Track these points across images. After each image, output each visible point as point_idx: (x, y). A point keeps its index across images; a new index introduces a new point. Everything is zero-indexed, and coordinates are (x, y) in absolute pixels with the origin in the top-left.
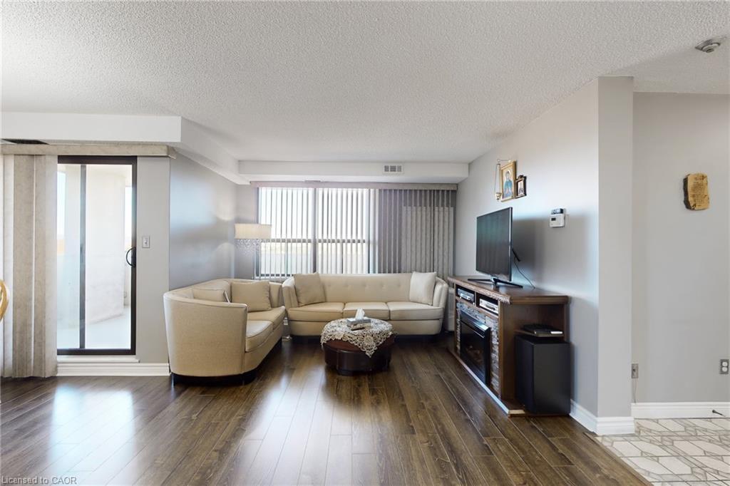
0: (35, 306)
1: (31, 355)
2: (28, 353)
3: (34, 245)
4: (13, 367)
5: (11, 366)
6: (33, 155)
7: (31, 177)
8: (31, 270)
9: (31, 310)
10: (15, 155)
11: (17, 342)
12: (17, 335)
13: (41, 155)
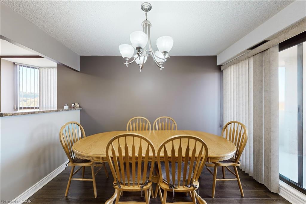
0: (265, 143)
1: (262, 171)
2: (261, 169)
3: (264, 106)
4: (254, 173)
5: (253, 172)
6: (263, 52)
7: (261, 65)
8: (262, 121)
9: (262, 144)
10: (253, 56)
11: (256, 160)
12: (255, 156)
13: (267, 49)
